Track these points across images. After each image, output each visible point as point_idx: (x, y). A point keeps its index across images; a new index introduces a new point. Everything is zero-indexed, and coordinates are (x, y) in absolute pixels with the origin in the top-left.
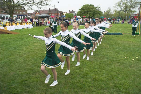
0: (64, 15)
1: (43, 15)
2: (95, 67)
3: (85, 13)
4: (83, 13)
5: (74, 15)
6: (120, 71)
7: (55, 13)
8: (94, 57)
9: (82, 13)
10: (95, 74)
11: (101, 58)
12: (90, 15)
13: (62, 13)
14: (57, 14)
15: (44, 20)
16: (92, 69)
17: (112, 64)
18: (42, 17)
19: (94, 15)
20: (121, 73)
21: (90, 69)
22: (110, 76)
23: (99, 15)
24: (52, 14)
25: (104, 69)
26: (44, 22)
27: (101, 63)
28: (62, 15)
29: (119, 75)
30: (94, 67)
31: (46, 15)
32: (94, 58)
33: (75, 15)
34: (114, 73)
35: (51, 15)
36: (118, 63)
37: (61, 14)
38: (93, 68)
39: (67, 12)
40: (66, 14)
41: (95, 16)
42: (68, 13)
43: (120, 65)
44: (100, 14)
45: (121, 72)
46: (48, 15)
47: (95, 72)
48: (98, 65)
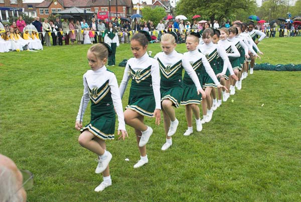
0: (138, 12)
1: (74, 10)
2: (218, 157)
3: (200, 6)
4: (194, 7)
5: (169, 11)
6: (289, 170)
7: (110, 6)
8: (218, 131)
9: (190, 4)
10: (216, 175)
11: (237, 134)
12: (217, 11)
13: (132, 5)
14: (115, 8)
15: (76, 28)
16: (209, 161)
17: (268, 151)
18: (72, 17)
19: (227, 12)
20: (291, 174)
21: (202, 162)
22: (258, 180)
23: (243, 10)
24: (100, 9)
25: (241, 163)
26: (78, 31)
27: (235, 148)
28: (130, 12)
29: (283, 178)
30: (215, 157)
31: (81, 11)
32: (217, 134)
33: (171, 12)
34: (270, 173)
35: (97, 11)
36: (287, 147)
37: (128, 8)
38: (211, 159)
39: (145, 3)
40: (142, 7)
41: (232, 15)
42: (150, 5)
43: (289, 155)
44: (245, 8)
45: (291, 172)
46: (87, 12)
47: (217, 170)
48: (226, 151)
